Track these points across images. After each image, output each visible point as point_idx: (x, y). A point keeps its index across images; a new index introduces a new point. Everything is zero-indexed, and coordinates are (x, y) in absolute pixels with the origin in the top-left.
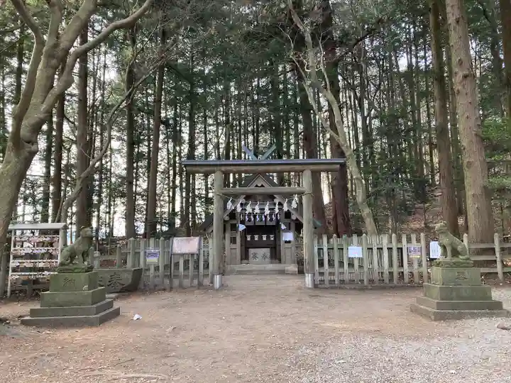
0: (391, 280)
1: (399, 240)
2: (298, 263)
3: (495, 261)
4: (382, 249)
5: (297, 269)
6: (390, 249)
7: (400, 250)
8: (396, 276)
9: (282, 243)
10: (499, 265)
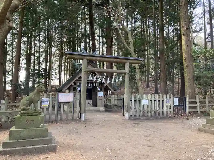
0: (159, 114)
1: (163, 97)
2: (105, 107)
3: (197, 107)
4: (156, 101)
5: (104, 110)
6: (159, 101)
7: (163, 101)
8: (161, 112)
9: (98, 97)
10: (198, 108)
